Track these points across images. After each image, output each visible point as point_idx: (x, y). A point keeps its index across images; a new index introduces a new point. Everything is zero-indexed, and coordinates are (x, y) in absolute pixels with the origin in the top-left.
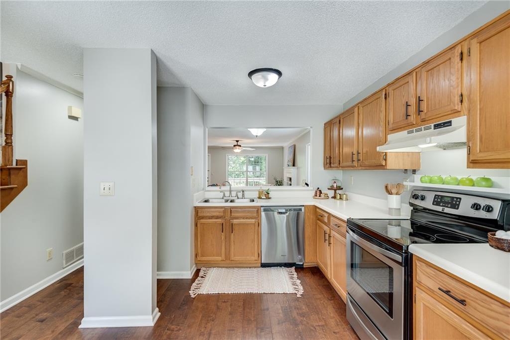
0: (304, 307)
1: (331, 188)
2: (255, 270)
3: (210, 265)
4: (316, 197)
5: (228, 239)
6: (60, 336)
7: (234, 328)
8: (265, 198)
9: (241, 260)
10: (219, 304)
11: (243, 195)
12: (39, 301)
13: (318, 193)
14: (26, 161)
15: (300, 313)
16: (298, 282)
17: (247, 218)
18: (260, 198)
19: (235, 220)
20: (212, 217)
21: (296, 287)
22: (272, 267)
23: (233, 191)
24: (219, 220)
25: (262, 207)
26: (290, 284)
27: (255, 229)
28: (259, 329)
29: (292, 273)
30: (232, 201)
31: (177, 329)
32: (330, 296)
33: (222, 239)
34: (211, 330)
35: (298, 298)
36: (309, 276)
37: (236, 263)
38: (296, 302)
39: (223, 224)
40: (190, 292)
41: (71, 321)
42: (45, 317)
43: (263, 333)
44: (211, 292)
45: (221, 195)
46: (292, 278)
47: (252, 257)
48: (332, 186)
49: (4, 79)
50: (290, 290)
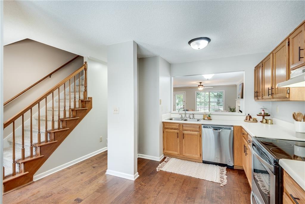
0: (222, 193)
1: (260, 115)
2: (198, 164)
3: (171, 156)
4: (246, 121)
5: (181, 143)
6: (98, 175)
7: (173, 193)
8: (207, 119)
9: (189, 156)
10: (169, 178)
11: (193, 117)
12: (95, 159)
13: (248, 118)
14: (92, 98)
15: (218, 196)
16: (225, 177)
17: (193, 131)
18: (204, 119)
19: (185, 132)
20: (172, 129)
21: (222, 180)
22: (210, 164)
23: (187, 114)
24: (176, 131)
25: (202, 124)
26: (219, 176)
27: (198, 138)
28: (187, 198)
29: (223, 171)
30: (185, 120)
31: (144, 185)
32: (247, 191)
33: (178, 142)
34: (160, 190)
35: (221, 186)
36: (235, 175)
37: (186, 158)
38: (219, 189)
39: (178, 133)
40: (157, 168)
41: (104, 170)
42: (95, 166)
43: (189, 200)
44: (168, 171)
45: (180, 116)
46: (221, 173)
47: (196, 156)
48: (261, 113)
49: (84, 63)
50: (217, 180)
